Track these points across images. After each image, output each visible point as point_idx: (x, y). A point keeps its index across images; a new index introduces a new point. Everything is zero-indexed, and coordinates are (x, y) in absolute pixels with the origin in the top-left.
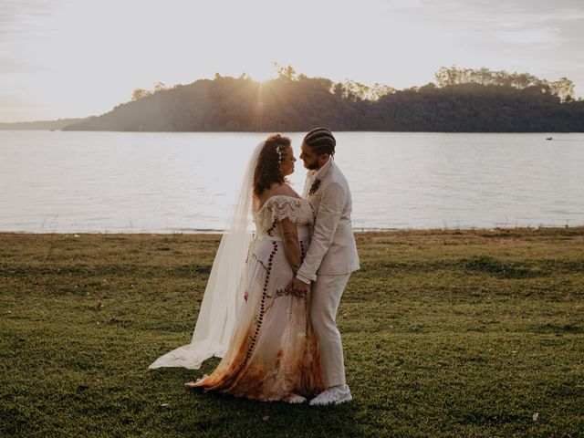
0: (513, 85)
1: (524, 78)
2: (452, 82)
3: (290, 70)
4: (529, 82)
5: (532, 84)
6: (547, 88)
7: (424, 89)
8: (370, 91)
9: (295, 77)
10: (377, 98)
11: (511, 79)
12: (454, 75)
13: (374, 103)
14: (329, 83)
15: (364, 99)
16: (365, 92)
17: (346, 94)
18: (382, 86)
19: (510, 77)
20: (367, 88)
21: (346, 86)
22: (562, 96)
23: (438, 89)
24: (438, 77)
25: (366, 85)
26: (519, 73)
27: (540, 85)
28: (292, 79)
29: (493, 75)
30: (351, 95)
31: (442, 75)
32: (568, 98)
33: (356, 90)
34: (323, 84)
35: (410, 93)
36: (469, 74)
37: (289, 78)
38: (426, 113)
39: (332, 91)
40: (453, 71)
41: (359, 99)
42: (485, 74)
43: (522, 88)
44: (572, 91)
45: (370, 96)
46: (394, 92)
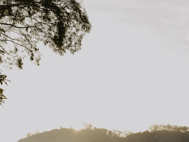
0: (181, 131)
1: (185, 128)
2: (156, 130)
3: (90, 126)
4: (187, 129)
7: (144, 133)
8: (123, 134)
9: (92, 128)
10: (126, 136)
11: (180, 128)
13: (124, 138)
14: (106, 130)
15: (120, 137)
16: (121, 134)
17: (113, 135)
18: (127, 132)
19: (179, 128)
20: (121, 132)
21: (113, 132)
23: (150, 132)
24: (150, 128)
25: (121, 131)
26: (183, 126)
28: (91, 129)
29: (172, 127)
30: (115, 135)
31: (152, 127)
33: (117, 133)
34: (104, 131)
35: (139, 134)
36: (162, 127)
39: (107, 134)
40: (156, 126)
41: (118, 137)
42: (169, 127)
43: (184, 132)
45: (123, 136)
46: (132, 134)
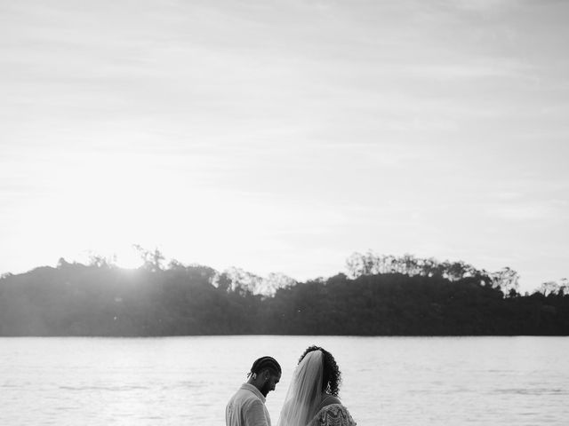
0: (445, 276)
1: (458, 268)
2: (367, 272)
3: (158, 256)
4: (465, 272)
5: (467, 275)
6: (487, 279)
7: (333, 281)
8: (264, 282)
9: (165, 265)
10: (274, 291)
11: (441, 268)
12: (371, 263)
13: (269, 299)
14: (210, 272)
15: (255, 293)
16: (257, 284)
17: (233, 286)
18: (280, 276)
19: (440, 266)
20: (260, 278)
21: (233, 277)
22: (505, 290)
23: (350, 281)
24: (351, 265)
26: (452, 261)
27: (478, 276)
28: (161, 267)
29: (419, 263)
30: (239, 288)
31: (355, 263)
32: (513, 292)
33: (246, 281)
34: (203, 274)
35: (314, 286)
36: (389, 261)
37: (157, 266)
38: (334, 311)
39: (215, 283)
40: (370, 258)
41: (249, 293)
42: (410, 263)
43: (457, 279)
44: (516, 284)
45: (265, 289)
46: (295, 284)
